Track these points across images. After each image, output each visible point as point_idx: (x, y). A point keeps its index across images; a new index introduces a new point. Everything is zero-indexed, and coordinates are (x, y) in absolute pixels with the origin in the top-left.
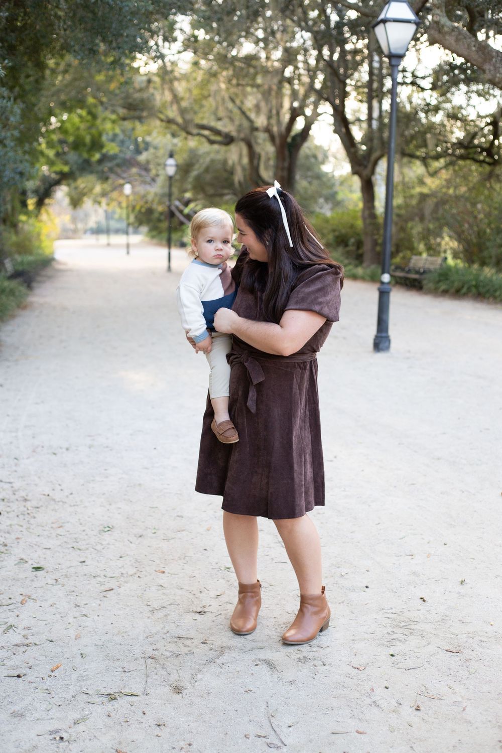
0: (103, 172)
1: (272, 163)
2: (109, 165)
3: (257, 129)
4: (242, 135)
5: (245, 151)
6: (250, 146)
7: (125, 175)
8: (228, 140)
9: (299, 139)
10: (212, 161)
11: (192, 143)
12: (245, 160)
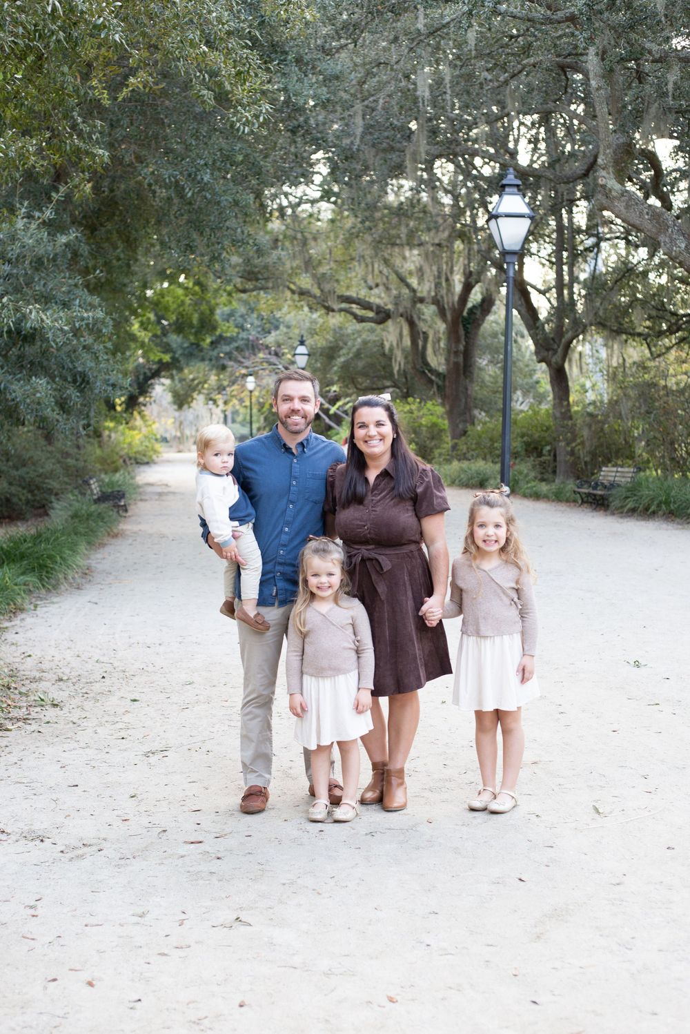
0: (218, 358)
1: (442, 344)
2: (227, 348)
3: (422, 300)
4: (401, 310)
5: (406, 331)
6: (412, 324)
7: (247, 363)
8: (383, 316)
9: (478, 312)
10: (365, 343)
11: (335, 320)
12: (407, 341)
